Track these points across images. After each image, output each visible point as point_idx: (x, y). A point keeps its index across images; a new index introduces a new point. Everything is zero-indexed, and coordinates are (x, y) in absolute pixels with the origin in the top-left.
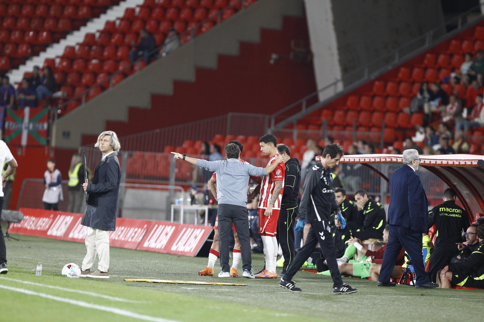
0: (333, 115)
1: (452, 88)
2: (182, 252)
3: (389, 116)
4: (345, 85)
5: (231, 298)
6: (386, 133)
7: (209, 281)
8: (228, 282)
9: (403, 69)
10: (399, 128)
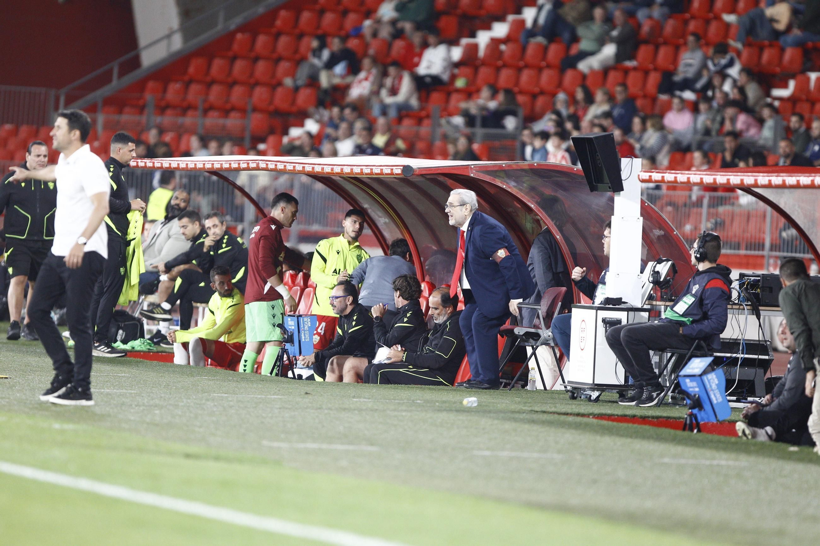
0: (165, 90)
1: (366, 46)
3: (260, 93)
4: (186, 39)
6: (255, 120)
9: (283, 13)
10: (277, 113)
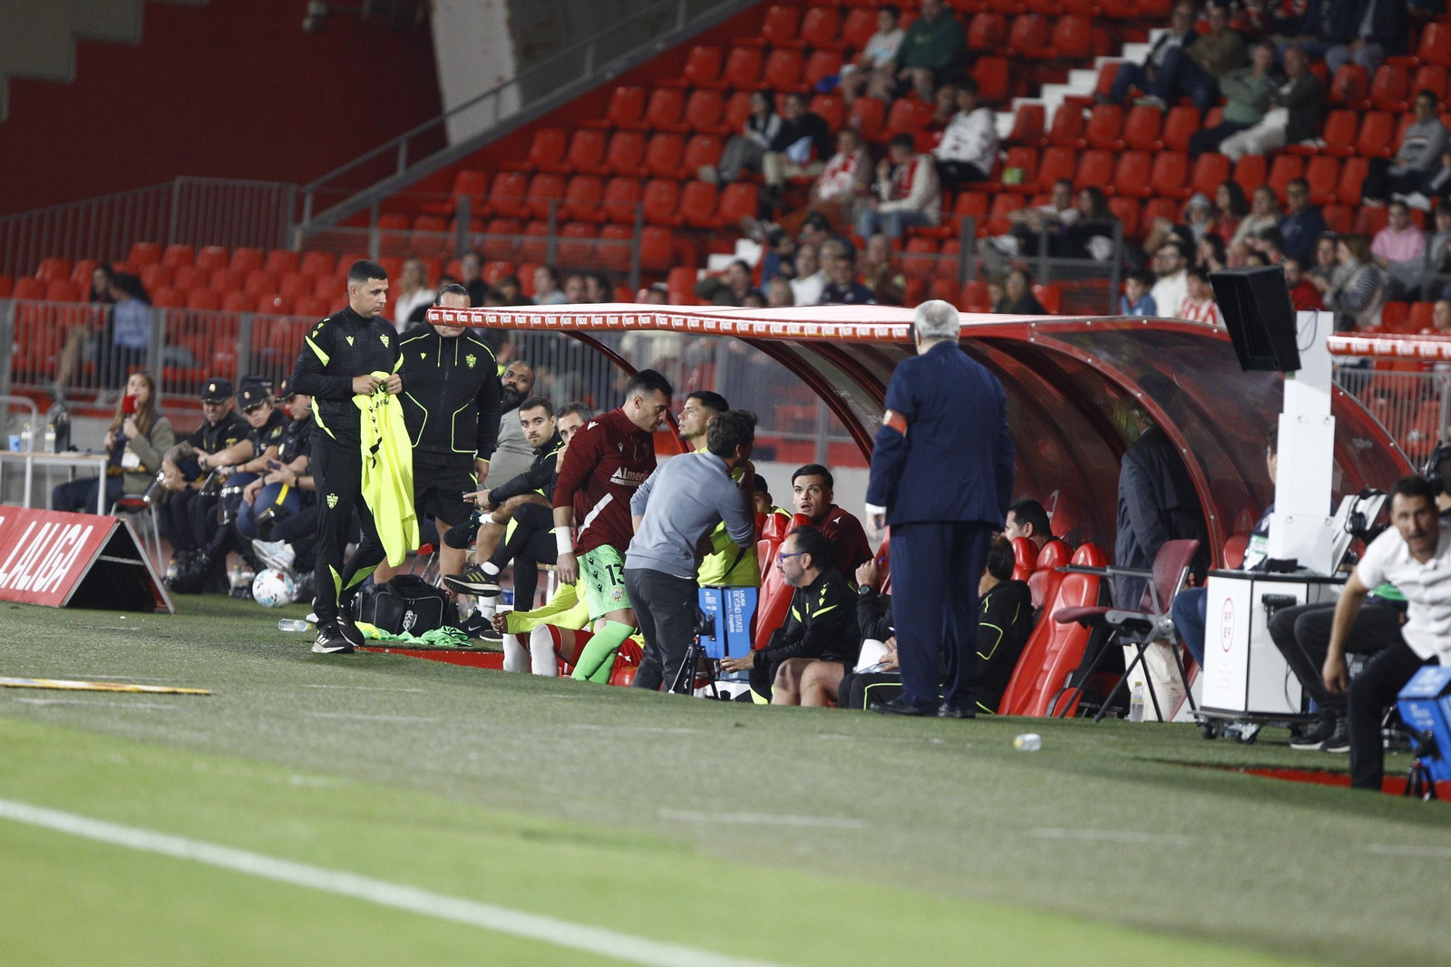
0: (489, 187)
1: (846, 110)
2: (24, 592)
3: (657, 192)
4: (527, 96)
5: (161, 730)
6: (648, 241)
7: (101, 680)
8: (155, 684)
9: (699, 51)
10: (688, 228)
